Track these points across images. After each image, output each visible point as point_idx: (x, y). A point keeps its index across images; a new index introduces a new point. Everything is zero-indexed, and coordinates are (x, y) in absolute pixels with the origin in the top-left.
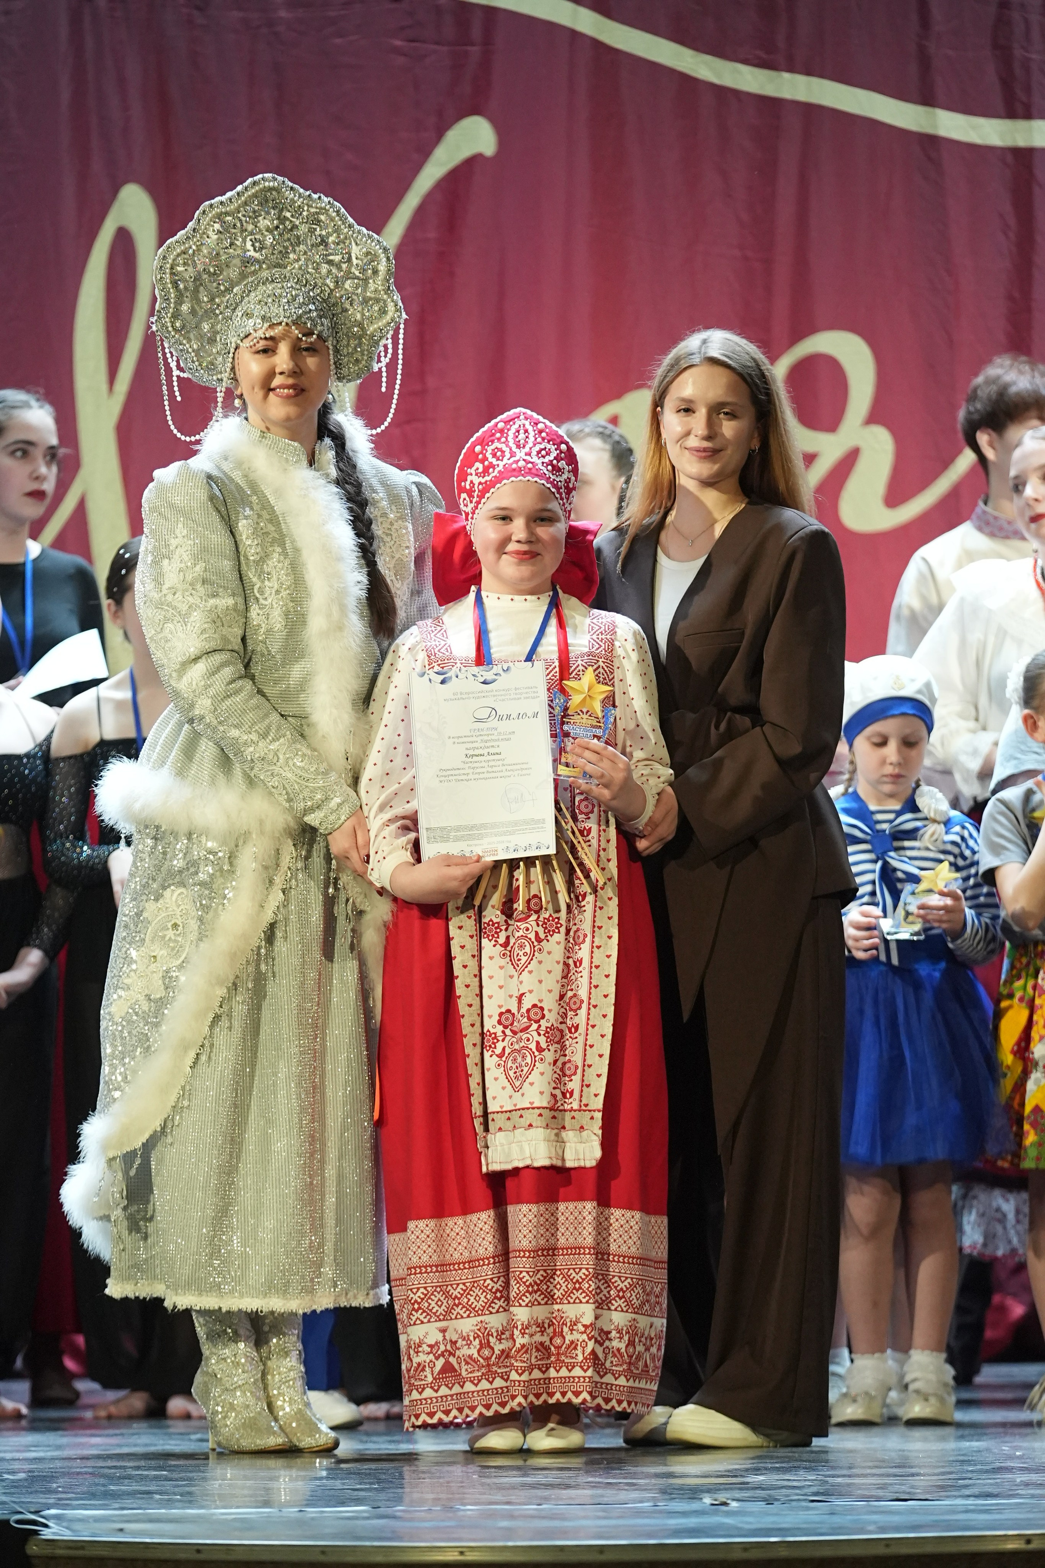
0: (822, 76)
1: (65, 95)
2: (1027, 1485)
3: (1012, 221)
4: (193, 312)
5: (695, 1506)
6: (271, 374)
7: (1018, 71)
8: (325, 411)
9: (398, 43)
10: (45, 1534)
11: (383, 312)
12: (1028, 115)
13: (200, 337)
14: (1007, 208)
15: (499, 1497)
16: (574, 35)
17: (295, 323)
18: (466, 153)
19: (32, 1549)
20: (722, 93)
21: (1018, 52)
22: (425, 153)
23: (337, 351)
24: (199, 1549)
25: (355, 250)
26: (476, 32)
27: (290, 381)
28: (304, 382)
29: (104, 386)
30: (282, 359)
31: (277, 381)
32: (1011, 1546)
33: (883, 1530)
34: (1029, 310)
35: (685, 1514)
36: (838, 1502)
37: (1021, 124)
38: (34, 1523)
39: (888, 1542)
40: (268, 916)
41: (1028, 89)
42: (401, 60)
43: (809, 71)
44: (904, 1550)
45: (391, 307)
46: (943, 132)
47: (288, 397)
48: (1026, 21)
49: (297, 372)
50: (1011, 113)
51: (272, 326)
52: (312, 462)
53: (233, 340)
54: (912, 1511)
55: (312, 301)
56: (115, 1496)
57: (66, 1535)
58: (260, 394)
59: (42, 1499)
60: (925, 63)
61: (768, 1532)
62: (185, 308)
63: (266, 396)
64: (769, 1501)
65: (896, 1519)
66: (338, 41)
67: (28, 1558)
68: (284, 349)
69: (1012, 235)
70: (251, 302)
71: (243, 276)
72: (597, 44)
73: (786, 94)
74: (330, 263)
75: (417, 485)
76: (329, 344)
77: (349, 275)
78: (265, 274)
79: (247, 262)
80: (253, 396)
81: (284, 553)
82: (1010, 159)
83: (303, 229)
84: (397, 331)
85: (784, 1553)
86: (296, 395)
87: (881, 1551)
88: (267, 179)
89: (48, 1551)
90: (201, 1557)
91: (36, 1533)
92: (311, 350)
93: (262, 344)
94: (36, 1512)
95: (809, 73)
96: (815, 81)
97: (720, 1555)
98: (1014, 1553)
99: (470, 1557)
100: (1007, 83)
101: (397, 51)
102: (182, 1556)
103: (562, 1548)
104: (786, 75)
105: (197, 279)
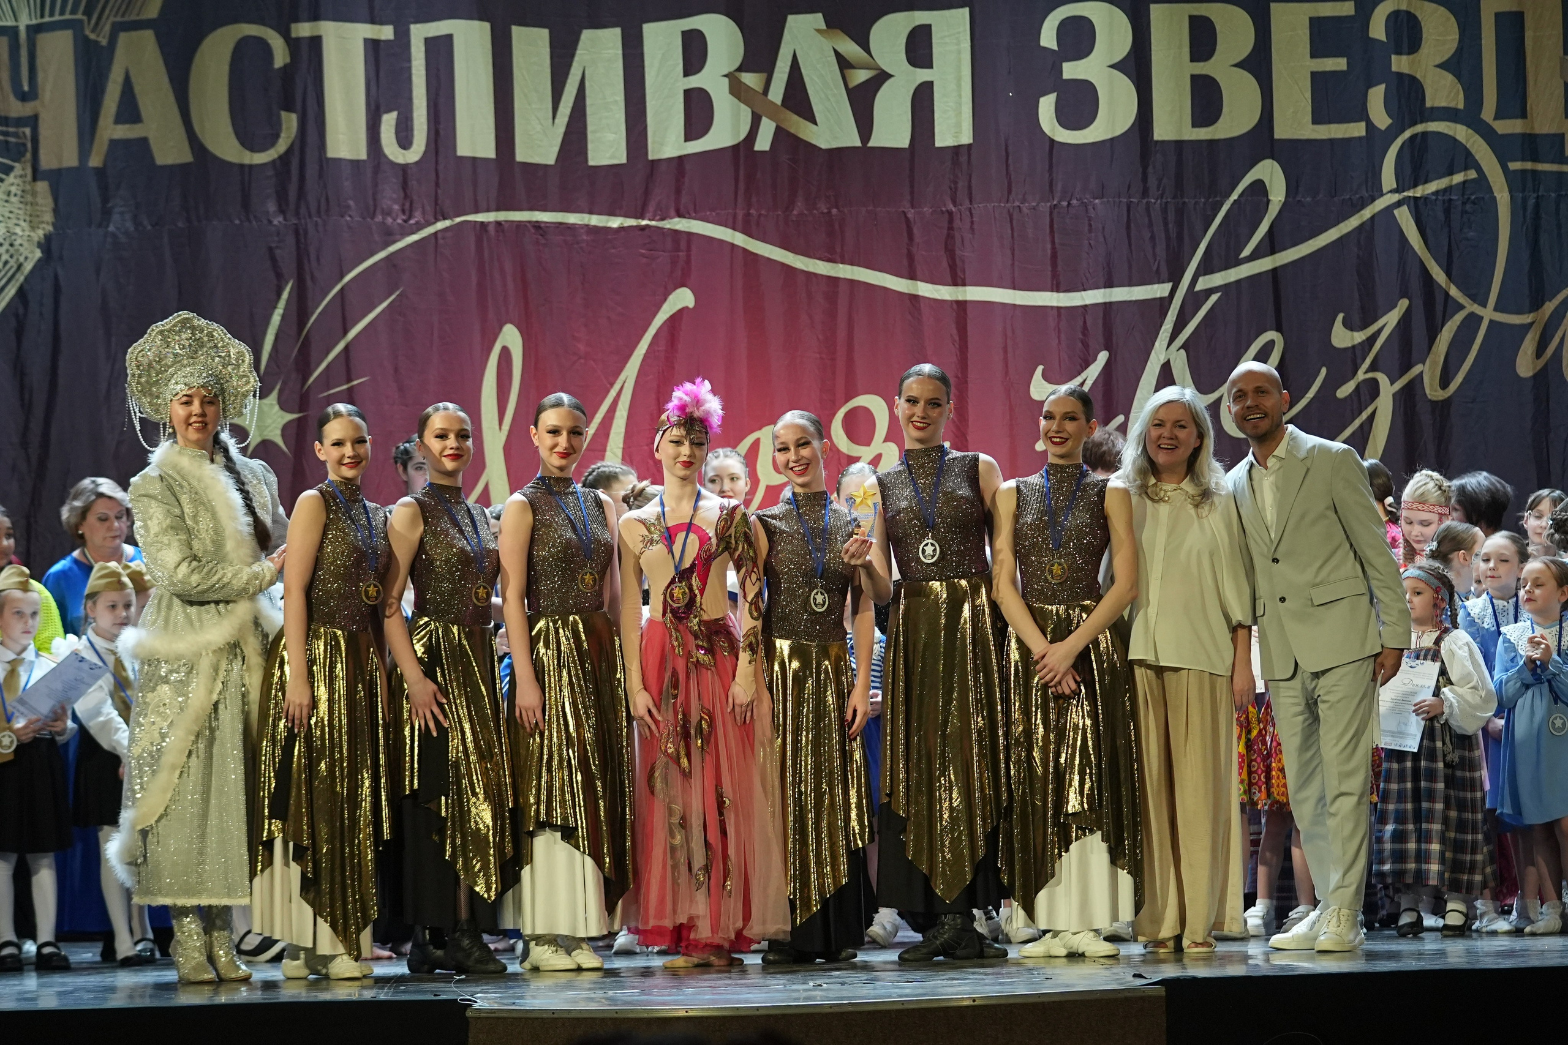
0: (859, 265)
1: (474, 279)
3: (957, 338)
4: (147, 381)
5: (805, 987)
6: (190, 416)
7: (958, 262)
8: (217, 435)
9: (643, 251)
10: (476, 1006)
11: (248, 382)
12: (964, 284)
13: (151, 395)
14: (955, 332)
15: (705, 985)
16: (733, 245)
17: (202, 386)
18: (679, 306)
19: (469, 1014)
20: (809, 275)
21: (958, 252)
22: (658, 307)
23: (224, 402)
24: (553, 1012)
25: (232, 351)
26: (683, 244)
27: (200, 419)
28: (207, 420)
29: (497, 427)
30: (196, 407)
31: (193, 419)
32: (965, 1003)
33: (900, 996)
34: (966, 382)
35: (799, 991)
36: (878, 983)
37: (960, 288)
38: (469, 1000)
39: (903, 1002)
40: (215, 697)
41: (964, 271)
42: (645, 260)
44: (912, 1006)
45: (252, 380)
46: (920, 293)
47: (198, 428)
48: (963, 237)
49: (203, 415)
50: (955, 284)
51: (190, 388)
52: (212, 461)
53: (169, 397)
54: (917, 987)
55: (211, 375)
58: (183, 427)
59: (473, 990)
60: (911, 257)
61: (842, 998)
62: (144, 379)
63: (187, 429)
64: (843, 984)
65: (907, 991)
66: (613, 251)
68: (196, 403)
69: (957, 346)
70: (178, 377)
71: (174, 363)
72: (745, 250)
73: (841, 275)
74: (219, 356)
75: (261, 467)
76: (220, 399)
77: (230, 364)
78: (186, 362)
79: (176, 355)
80: (179, 428)
81: (207, 510)
82: (955, 306)
83: (206, 339)
84: (255, 392)
85: (850, 1009)
86: (202, 427)
87: (900, 1007)
88: (184, 314)
89: (477, 1015)
90: (555, 1016)
91: (471, 1005)
92: (211, 403)
93: (185, 399)
94: (472, 996)
95: (852, 264)
96: (856, 268)
97: (818, 1010)
98: (967, 1007)
99: (691, 1014)
100: (953, 267)
101: (643, 255)
102: (545, 1016)
103: (738, 1008)
104: (841, 266)
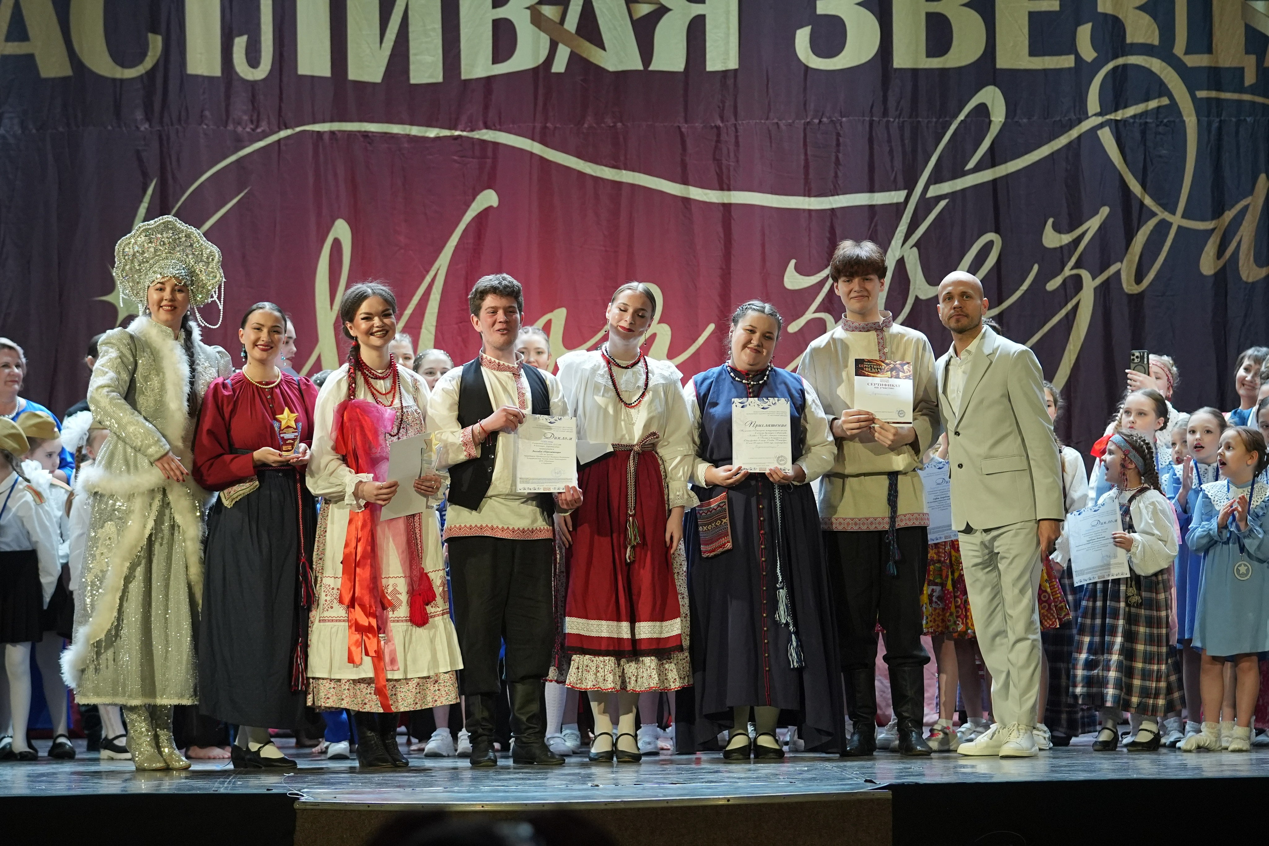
0: (639, 172)
1: (311, 180)
2: (728, 778)
3: (722, 235)
4: (131, 269)
5: (584, 787)
6: (161, 300)
7: (724, 170)
8: (185, 319)
9: (455, 158)
10: (303, 799)
11: (215, 277)
12: (729, 190)
13: (133, 281)
14: (720, 229)
15: (499, 784)
16: (532, 154)
17: (174, 277)
18: (485, 206)
19: (296, 806)
20: (597, 180)
21: (724, 162)
22: (468, 206)
23: (193, 291)
24: (369, 805)
25: (205, 251)
26: (490, 153)
27: (170, 304)
28: (176, 304)
29: (329, 307)
30: (167, 294)
31: (164, 303)
33: (665, 796)
34: (730, 273)
35: (579, 790)
36: (646, 785)
37: (726, 193)
38: (297, 794)
39: (667, 801)
40: (148, 532)
41: (729, 178)
42: (457, 165)
43: (633, 170)
44: (675, 805)
45: (218, 275)
46: (692, 197)
47: (168, 311)
48: (728, 149)
49: (173, 300)
50: (722, 189)
51: (163, 277)
52: (176, 338)
54: (679, 788)
55: (184, 268)
56: (333, 784)
57: (311, 800)
58: (156, 308)
59: (300, 785)
60: (684, 165)
61: (616, 797)
62: (128, 267)
63: (159, 309)
65: (671, 792)
66: (430, 157)
67: (295, 810)
68: (168, 289)
69: (722, 242)
70: (156, 268)
71: (155, 256)
72: (542, 159)
73: (624, 180)
74: (193, 254)
75: (219, 352)
76: (189, 287)
77: (201, 261)
79: (157, 250)
80: (153, 309)
82: (721, 208)
83: (184, 239)
85: (623, 806)
86: (172, 310)
87: (665, 805)
88: (168, 217)
89: (303, 807)
90: (370, 809)
91: (298, 799)
92: (180, 291)
93: (159, 286)
94: (299, 790)
96: (636, 174)
97: (595, 807)
98: (722, 806)
99: (486, 808)
100: (720, 176)
101: (455, 161)
102: (361, 808)
103: (526, 805)
104: (624, 172)
105: (134, 255)
